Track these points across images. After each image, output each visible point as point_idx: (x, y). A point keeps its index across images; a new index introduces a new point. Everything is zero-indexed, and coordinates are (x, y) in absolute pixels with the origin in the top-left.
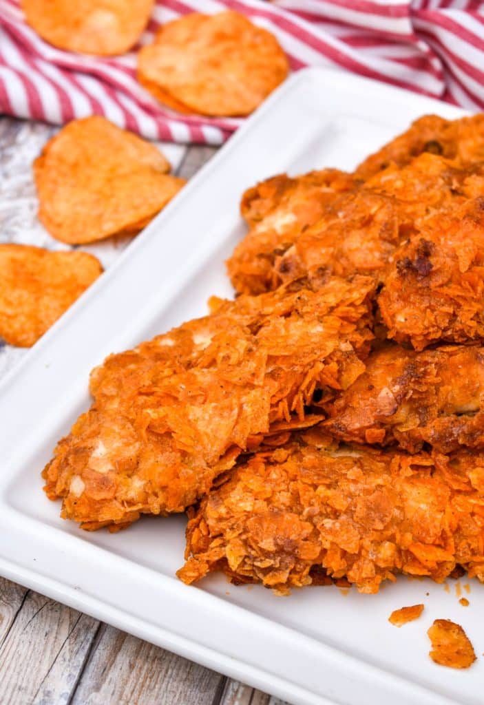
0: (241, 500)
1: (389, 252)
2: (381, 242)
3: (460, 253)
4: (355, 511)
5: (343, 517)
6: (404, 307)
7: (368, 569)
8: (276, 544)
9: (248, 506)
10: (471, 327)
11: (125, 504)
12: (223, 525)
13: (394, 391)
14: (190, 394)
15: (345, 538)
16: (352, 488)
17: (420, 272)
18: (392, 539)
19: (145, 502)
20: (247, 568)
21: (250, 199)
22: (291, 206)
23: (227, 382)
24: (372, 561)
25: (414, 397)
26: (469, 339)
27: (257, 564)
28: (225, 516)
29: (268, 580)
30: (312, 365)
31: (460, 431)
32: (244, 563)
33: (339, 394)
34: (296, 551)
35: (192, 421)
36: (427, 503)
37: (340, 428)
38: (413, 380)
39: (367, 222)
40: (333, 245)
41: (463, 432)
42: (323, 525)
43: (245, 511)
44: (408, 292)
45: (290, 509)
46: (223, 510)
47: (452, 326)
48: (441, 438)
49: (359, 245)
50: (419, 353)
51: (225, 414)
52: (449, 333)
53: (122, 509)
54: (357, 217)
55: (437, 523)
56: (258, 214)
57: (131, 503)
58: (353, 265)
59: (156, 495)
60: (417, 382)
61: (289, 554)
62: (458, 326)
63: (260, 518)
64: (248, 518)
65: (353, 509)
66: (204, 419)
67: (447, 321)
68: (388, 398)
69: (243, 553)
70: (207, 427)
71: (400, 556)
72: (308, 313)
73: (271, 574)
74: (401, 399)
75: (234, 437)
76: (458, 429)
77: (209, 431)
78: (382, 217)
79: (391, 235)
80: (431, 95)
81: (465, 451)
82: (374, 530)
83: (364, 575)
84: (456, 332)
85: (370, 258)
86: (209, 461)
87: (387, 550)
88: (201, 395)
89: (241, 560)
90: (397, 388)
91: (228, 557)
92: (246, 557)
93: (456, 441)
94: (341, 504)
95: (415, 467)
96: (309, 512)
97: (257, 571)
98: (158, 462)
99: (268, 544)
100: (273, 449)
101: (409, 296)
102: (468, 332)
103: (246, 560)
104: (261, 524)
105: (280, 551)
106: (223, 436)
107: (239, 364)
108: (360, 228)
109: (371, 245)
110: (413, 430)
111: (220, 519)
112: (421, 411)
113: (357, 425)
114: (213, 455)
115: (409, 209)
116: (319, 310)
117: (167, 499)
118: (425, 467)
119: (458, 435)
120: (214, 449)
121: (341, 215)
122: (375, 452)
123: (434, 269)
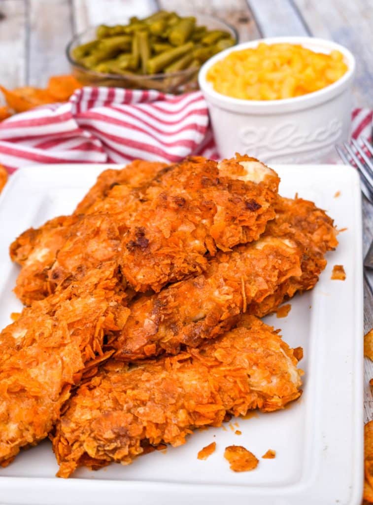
0: (82, 415)
1: (117, 246)
2: (110, 241)
3: (162, 228)
4: (154, 398)
5: (149, 403)
6: (140, 269)
7: (175, 431)
8: (115, 433)
9: (88, 416)
10: (185, 267)
11: (10, 442)
12: (76, 433)
13: (153, 319)
14: (27, 363)
15: (154, 415)
16: (148, 385)
17: (142, 246)
18: (183, 407)
19: (22, 437)
20: (101, 453)
21: (14, 250)
22: (43, 244)
23: (47, 348)
24: (175, 424)
25: (166, 318)
26: (186, 275)
27: (107, 448)
28: (75, 428)
29: (117, 456)
30: (97, 319)
31: (200, 331)
32: (98, 451)
33: (119, 333)
34: (128, 433)
35: (34, 378)
36: (196, 380)
37: (127, 352)
38: (161, 308)
39: (97, 233)
40: (81, 252)
41: (202, 331)
42: (138, 412)
43: (87, 420)
44: (140, 260)
45: (115, 409)
46: (73, 425)
47: (173, 271)
48: (190, 338)
49: (96, 247)
50: (159, 293)
51: (54, 366)
52: (172, 275)
53: (9, 446)
54: (90, 232)
55: (206, 389)
56: (24, 256)
57: (12, 441)
58: (97, 260)
59: (27, 430)
60: (164, 309)
61: (124, 436)
62: (176, 269)
63: (98, 421)
64: (90, 423)
65: (153, 397)
66: (41, 374)
67: (169, 269)
68: (150, 324)
69: (96, 444)
70: (45, 379)
71: (191, 417)
72: (82, 292)
73: (117, 452)
74: (159, 322)
75: (65, 378)
76: (198, 330)
77: (47, 380)
78: (105, 226)
79: (114, 235)
80: (100, 163)
81: (207, 342)
82: (170, 404)
83: (174, 435)
84: (177, 273)
85: (106, 252)
86: (54, 399)
87: (182, 415)
88: (34, 361)
89: (95, 450)
90: (153, 317)
91: (87, 450)
92: (98, 446)
93: (200, 337)
94: (145, 396)
95: (180, 361)
96: (127, 408)
97: (108, 453)
98: (22, 409)
99: (109, 435)
100: (90, 379)
101: (141, 262)
102: (184, 271)
103: (100, 448)
104: (100, 424)
105: (118, 436)
106: (57, 381)
107: (51, 335)
108: (93, 238)
109: (104, 245)
110: (171, 339)
111: (73, 431)
112: (172, 326)
113: (138, 347)
114: (54, 394)
115: (120, 217)
116: (89, 288)
117: (35, 430)
118: (185, 360)
119: (200, 333)
120: (54, 390)
121: (79, 234)
122: (152, 362)
123: (150, 241)
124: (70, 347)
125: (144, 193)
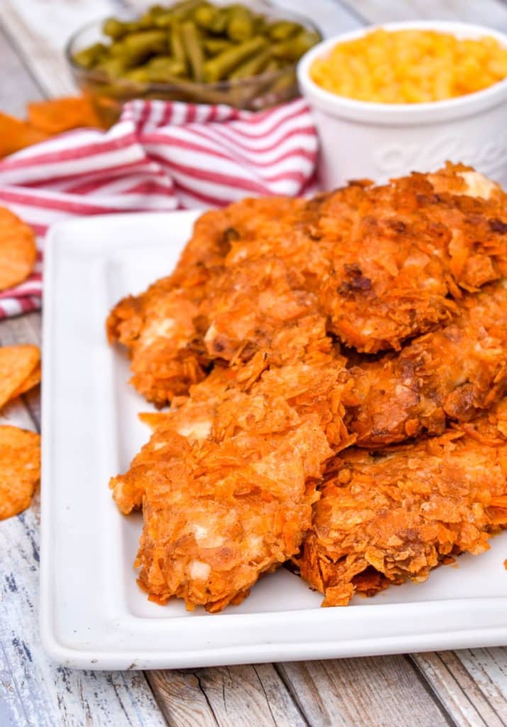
0: (347, 519)
1: (302, 298)
2: (291, 292)
3: (383, 262)
4: (439, 490)
5: (433, 497)
6: (365, 321)
7: (474, 534)
8: (401, 538)
9: (356, 519)
10: (432, 313)
11: (255, 564)
12: (344, 545)
13: (408, 384)
14: (244, 456)
15: (445, 513)
16: (421, 474)
17: (364, 288)
18: (476, 500)
19: (270, 554)
20: (390, 566)
21: (114, 327)
22: (161, 313)
23: (265, 435)
24: (472, 524)
25: (426, 382)
26: (433, 324)
27: (398, 559)
28: (340, 537)
29: (413, 568)
31: (472, 397)
32: (386, 563)
33: (357, 411)
34: (419, 537)
35: (263, 475)
36: (481, 464)
37: (381, 433)
38: (418, 369)
39: (268, 283)
40: (252, 310)
41: (475, 398)
42: (423, 509)
43: (357, 525)
44: (364, 307)
45: (391, 507)
46: (335, 535)
47: (415, 319)
48: (461, 407)
49: (274, 302)
50: (400, 352)
51: (288, 456)
52: (415, 326)
53: (254, 568)
54: (257, 283)
55: (500, 475)
56: (132, 333)
57: (258, 561)
58: (279, 320)
59: (276, 544)
60: (422, 370)
61: (414, 542)
62: (421, 318)
63: (374, 523)
64: (364, 529)
65: (436, 488)
66: (272, 470)
67: (408, 317)
68: (405, 392)
69: (382, 554)
70: (278, 475)
71: (487, 515)
72: (288, 359)
73: (412, 563)
74: (417, 389)
75: (308, 471)
76: (469, 396)
77: (281, 477)
78: (279, 273)
79: (298, 283)
81: (480, 415)
82: (464, 496)
83: (474, 538)
84: (421, 322)
85: (290, 308)
86: (297, 501)
87: (478, 510)
88: (253, 453)
89: (383, 561)
90: (408, 381)
91: (371, 563)
92: (385, 557)
93: (472, 407)
94: (425, 488)
95: (454, 441)
96: (406, 504)
97: (400, 566)
98: (257, 519)
99: (394, 541)
100: (335, 474)
101: (366, 310)
102: (432, 318)
103: (388, 559)
104: (379, 528)
105: (407, 542)
106: (299, 476)
107: (265, 418)
108: (264, 290)
109: (284, 298)
110: (435, 412)
111: (337, 543)
112: (432, 395)
113: (395, 424)
114: (298, 494)
115: (296, 259)
117: (285, 545)
118: (461, 439)
119: (472, 401)
120: (296, 488)
121: (238, 287)
122: (409, 447)
123: (373, 281)
124: (306, 429)
125: (317, 226)
